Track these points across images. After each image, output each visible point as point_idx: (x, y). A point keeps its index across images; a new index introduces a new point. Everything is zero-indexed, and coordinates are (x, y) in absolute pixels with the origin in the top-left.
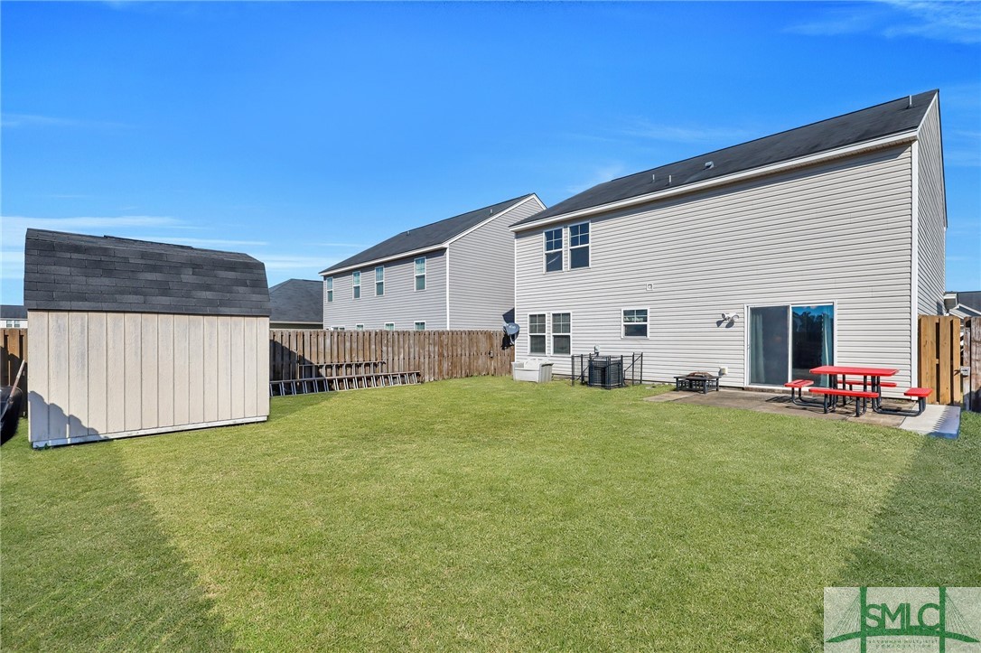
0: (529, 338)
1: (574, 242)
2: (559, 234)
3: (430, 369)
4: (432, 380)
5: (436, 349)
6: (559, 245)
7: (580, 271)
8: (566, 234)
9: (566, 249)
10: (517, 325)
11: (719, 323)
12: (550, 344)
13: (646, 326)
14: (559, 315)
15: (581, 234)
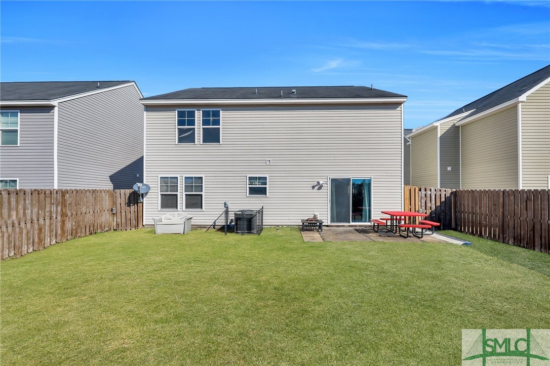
0: (160, 196)
1: (205, 122)
2: (192, 114)
3: (51, 231)
4: (54, 242)
5: (59, 209)
6: (192, 123)
7: (211, 146)
8: (198, 116)
9: (199, 128)
10: (147, 186)
11: (313, 187)
12: (182, 200)
13: (266, 188)
14: (192, 178)
15: (212, 116)
